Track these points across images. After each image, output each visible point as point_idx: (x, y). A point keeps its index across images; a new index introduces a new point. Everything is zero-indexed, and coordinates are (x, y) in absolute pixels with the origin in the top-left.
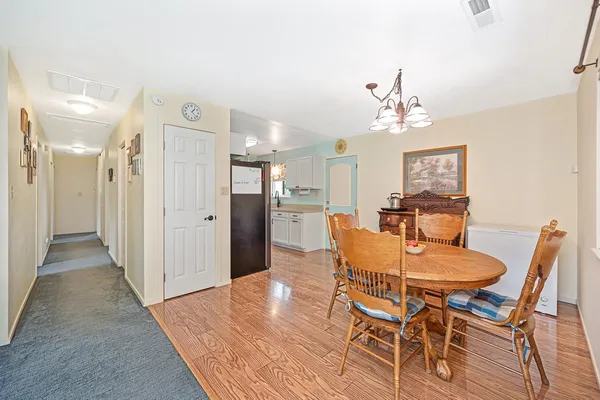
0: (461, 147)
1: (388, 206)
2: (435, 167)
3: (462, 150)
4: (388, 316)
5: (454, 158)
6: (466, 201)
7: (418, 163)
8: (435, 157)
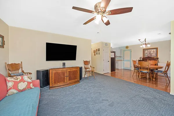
0: (156, 48)
1: (140, 60)
2: (150, 52)
3: (157, 49)
4: (146, 72)
5: (155, 50)
6: (158, 58)
7: (147, 51)
8: (151, 50)
